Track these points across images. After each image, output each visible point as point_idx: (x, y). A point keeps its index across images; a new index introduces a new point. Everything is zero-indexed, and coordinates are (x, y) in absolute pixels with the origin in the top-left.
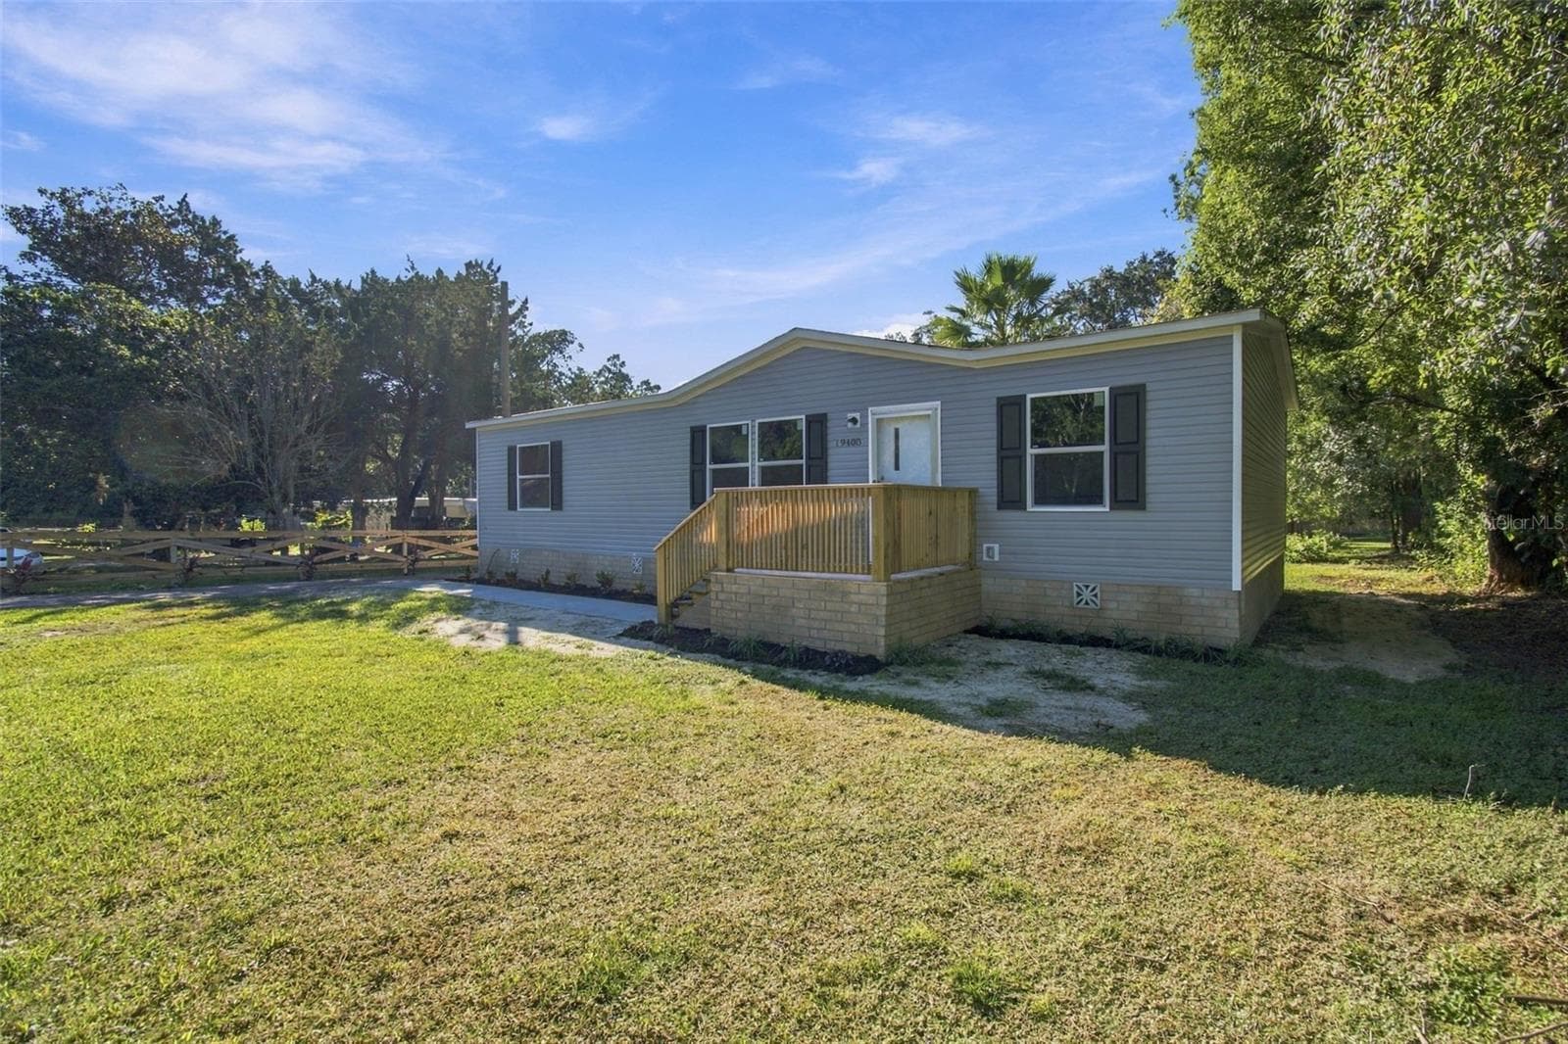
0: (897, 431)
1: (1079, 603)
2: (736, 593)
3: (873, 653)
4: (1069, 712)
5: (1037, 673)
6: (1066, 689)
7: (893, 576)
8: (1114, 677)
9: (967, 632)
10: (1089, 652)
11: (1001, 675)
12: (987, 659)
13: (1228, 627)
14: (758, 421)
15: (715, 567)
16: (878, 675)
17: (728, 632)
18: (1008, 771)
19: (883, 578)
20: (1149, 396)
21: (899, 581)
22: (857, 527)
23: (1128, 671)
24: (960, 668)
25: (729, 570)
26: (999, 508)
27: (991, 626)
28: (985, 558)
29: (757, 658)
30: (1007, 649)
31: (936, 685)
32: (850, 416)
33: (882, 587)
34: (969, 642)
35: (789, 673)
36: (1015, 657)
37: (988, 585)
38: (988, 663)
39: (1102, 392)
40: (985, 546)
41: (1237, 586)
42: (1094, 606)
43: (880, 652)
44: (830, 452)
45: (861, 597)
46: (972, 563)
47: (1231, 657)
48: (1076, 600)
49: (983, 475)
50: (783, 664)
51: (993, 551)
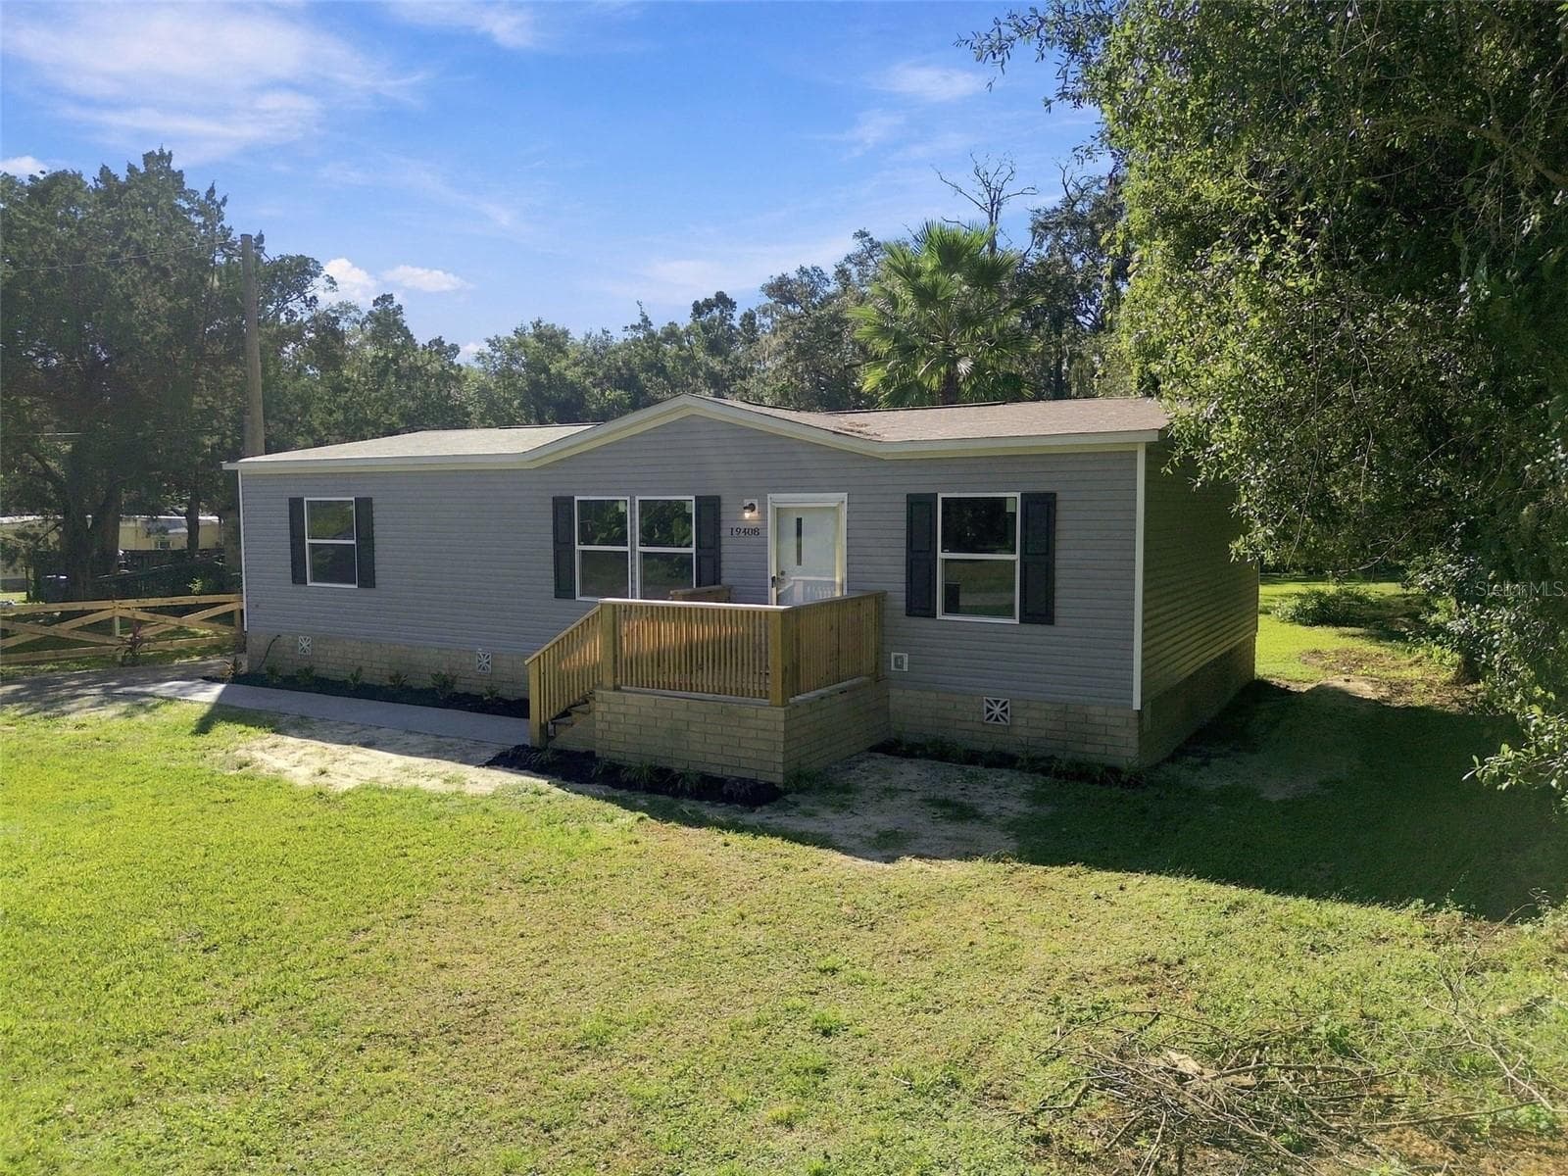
0: (799, 521)
1: (988, 719)
2: (625, 715)
3: (771, 780)
4: (948, 842)
5: (931, 800)
6: (952, 819)
7: (791, 700)
8: (1005, 804)
9: (874, 749)
10: (992, 774)
11: (897, 802)
12: (886, 784)
13: (1126, 749)
14: (638, 498)
15: (600, 685)
16: (776, 804)
17: (616, 755)
18: (878, 897)
19: (780, 703)
20: (1060, 506)
21: (796, 706)
22: (754, 651)
23: (1022, 796)
24: (858, 796)
25: (616, 688)
26: (910, 613)
27: (899, 742)
28: (893, 668)
29: (652, 788)
30: (909, 773)
31: (832, 817)
32: (747, 502)
33: (780, 714)
34: (873, 763)
35: (686, 806)
36: (916, 781)
37: (899, 697)
38: (887, 790)
39: (1013, 497)
40: (893, 654)
41: (1137, 706)
42: (1004, 723)
43: (778, 780)
44: (724, 541)
45: (760, 722)
46: (879, 676)
47: (1124, 778)
48: (987, 716)
49: (893, 579)
50: (678, 794)
51: (900, 660)
